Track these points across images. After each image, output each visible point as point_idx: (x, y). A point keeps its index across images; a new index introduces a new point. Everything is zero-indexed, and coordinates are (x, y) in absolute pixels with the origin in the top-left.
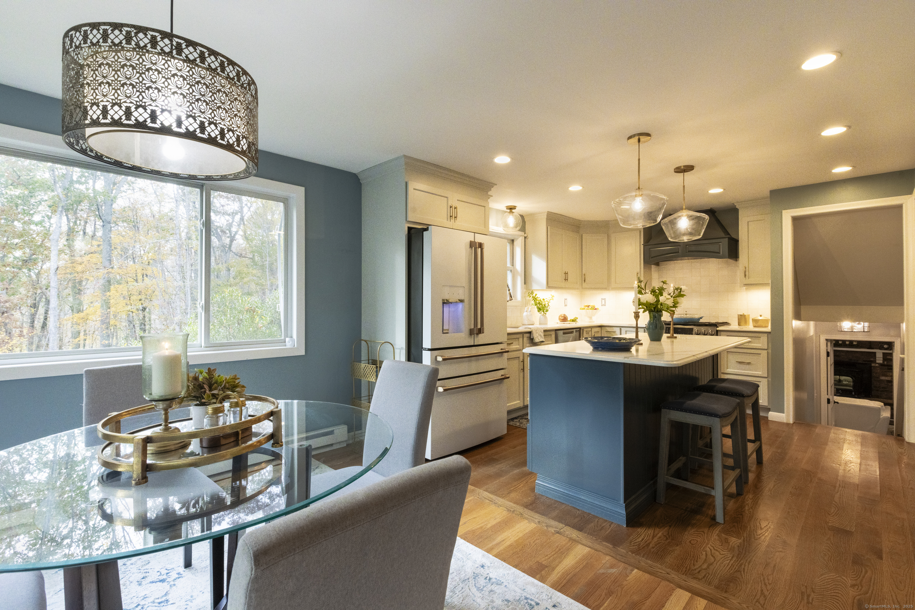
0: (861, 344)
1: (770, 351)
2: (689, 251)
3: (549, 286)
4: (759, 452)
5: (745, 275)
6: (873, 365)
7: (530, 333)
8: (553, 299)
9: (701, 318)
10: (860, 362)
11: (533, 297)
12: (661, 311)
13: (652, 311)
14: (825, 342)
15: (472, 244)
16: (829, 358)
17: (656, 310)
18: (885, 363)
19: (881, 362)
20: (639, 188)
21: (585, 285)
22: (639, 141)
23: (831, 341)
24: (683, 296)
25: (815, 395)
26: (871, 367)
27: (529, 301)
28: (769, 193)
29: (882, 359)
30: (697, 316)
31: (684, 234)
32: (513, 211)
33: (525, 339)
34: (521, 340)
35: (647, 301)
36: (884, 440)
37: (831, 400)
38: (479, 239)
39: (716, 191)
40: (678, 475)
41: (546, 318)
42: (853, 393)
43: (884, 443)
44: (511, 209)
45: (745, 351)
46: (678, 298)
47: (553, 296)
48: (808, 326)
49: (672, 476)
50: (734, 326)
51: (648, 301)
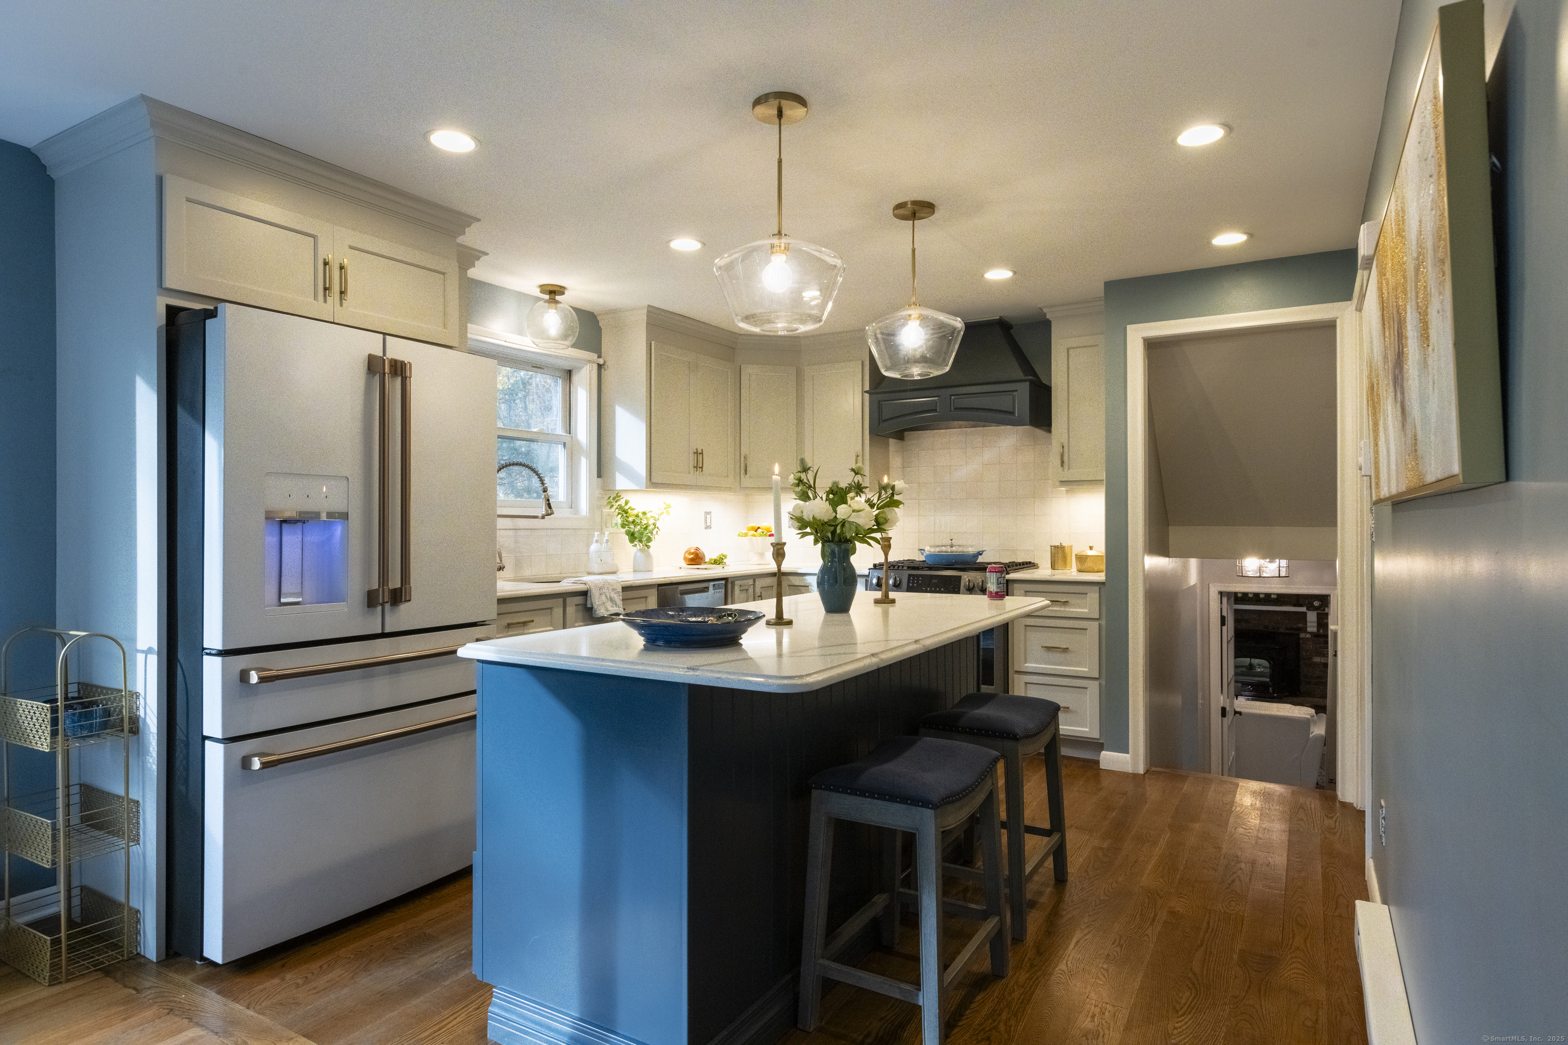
0: (1282, 599)
1: (1103, 623)
2: (956, 409)
3: (654, 482)
4: (1059, 854)
5: (1062, 463)
6: (1302, 635)
7: (585, 594)
8: (668, 513)
9: (980, 553)
10: (1282, 630)
11: (620, 507)
12: (849, 541)
13: (829, 541)
14: (1218, 597)
15: (374, 365)
16: (1225, 628)
17: (836, 539)
18: (1321, 631)
19: (1315, 630)
20: (780, 233)
21: (747, 481)
22: (780, 114)
23: (1228, 594)
24: (897, 504)
25: (1200, 701)
26: (1299, 638)
27: (610, 515)
28: (1103, 287)
29: (1316, 624)
30: (971, 550)
31: (916, 361)
32: (558, 298)
33: (571, 610)
34: (558, 612)
35: (814, 518)
36: (1302, 800)
37: (1228, 709)
38: (398, 350)
39: (999, 275)
40: (849, 957)
41: (648, 557)
42: (1271, 689)
43: (1301, 807)
44: (553, 292)
45: (1048, 622)
46: (886, 510)
47: (669, 506)
48: (1186, 568)
49: (837, 960)
50: (1044, 572)
51: (818, 516)
